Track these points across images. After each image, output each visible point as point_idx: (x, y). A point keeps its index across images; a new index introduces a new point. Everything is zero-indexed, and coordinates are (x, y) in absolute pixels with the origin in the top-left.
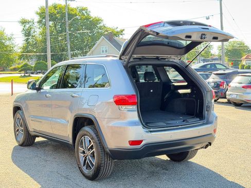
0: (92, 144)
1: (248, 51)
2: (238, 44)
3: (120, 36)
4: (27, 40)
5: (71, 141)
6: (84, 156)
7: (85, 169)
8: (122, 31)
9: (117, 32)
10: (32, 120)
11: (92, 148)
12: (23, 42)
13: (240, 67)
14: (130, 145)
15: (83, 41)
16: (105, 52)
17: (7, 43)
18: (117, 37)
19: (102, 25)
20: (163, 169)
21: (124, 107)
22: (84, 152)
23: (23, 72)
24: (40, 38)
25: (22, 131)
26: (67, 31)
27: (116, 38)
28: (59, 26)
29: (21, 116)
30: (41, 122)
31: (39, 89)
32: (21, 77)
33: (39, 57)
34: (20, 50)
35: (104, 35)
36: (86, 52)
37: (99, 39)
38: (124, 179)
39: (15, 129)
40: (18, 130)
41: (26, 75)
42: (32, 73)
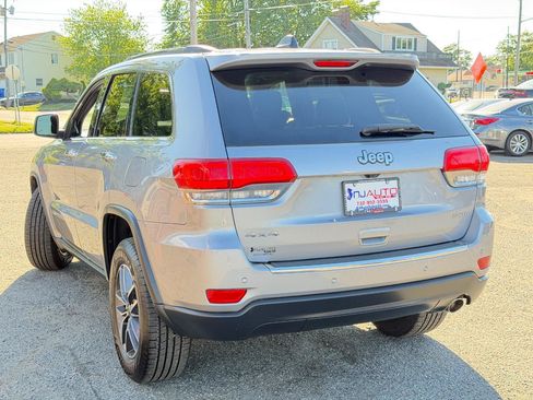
3: (370, 16)
4: (172, 29)
6: (123, 317)
7: (125, 350)
9: (363, 8)
12: (165, 33)
14: (211, 301)
17: (132, 35)
18: (362, 18)
26: (246, 6)
27: (358, 22)
38: (223, 385)
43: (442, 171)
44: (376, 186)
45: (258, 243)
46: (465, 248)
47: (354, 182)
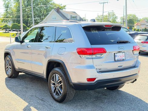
0: (61, 80)
1: (138, 20)
2: (132, 16)
3: (63, 9)
4: (6, 10)
5: (45, 77)
6: (54, 87)
7: (55, 95)
8: (64, 7)
9: (62, 7)
10: (17, 62)
11: (60, 82)
12: (4, 11)
13: (133, 29)
14: (88, 81)
15: (41, 12)
16: (54, 19)
18: (61, 10)
19: (52, 2)
20: (103, 95)
21: (84, 56)
22: (54, 84)
23: (4, 30)
24: (15, 9)
25: (11, 69)
26: (32, 5)
28: (26, 2)
29: (10, 59)
30: (24, 63)
31: (22, 42)
32: (3, 33)
33: (14, 21)
34: (2, 17)
35: (54, 9)
36: (42, 19)
37: (51, 11)
39: (5, 67)
40: (7, 68)
41: (6, 32)
42: (10, 31)
43: (133, 51)
44: (120, 54)
45: (98, 67)
46: (136, 68)
47: (117, 53)
